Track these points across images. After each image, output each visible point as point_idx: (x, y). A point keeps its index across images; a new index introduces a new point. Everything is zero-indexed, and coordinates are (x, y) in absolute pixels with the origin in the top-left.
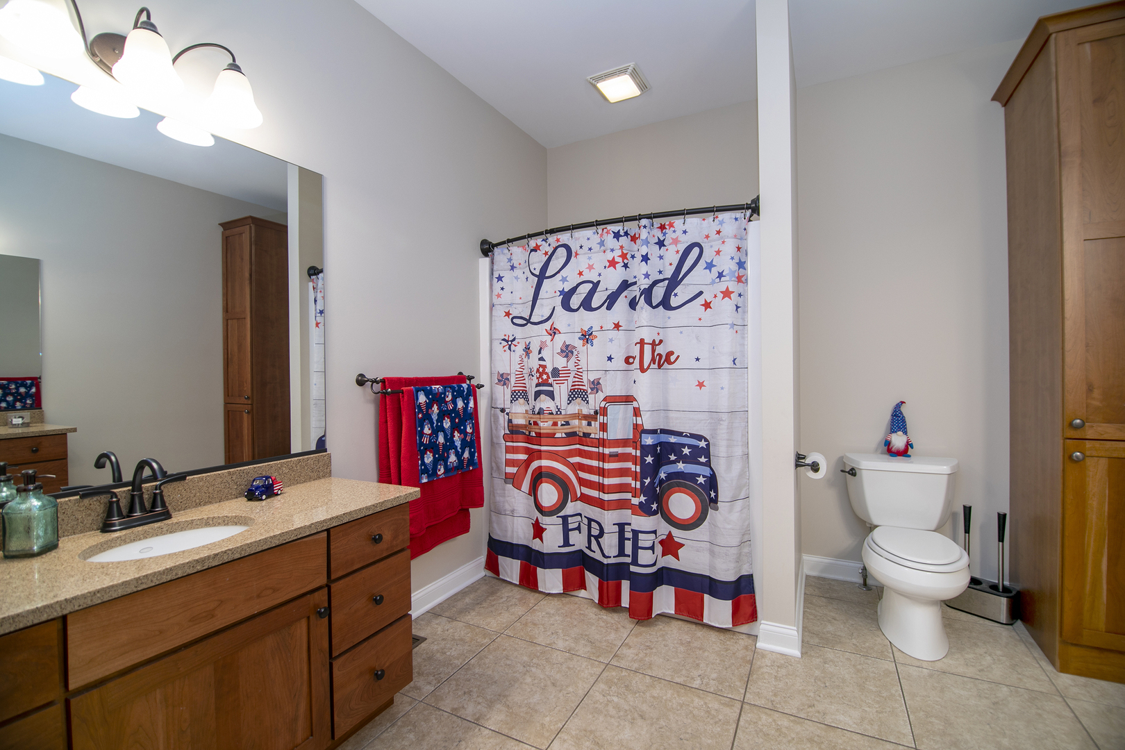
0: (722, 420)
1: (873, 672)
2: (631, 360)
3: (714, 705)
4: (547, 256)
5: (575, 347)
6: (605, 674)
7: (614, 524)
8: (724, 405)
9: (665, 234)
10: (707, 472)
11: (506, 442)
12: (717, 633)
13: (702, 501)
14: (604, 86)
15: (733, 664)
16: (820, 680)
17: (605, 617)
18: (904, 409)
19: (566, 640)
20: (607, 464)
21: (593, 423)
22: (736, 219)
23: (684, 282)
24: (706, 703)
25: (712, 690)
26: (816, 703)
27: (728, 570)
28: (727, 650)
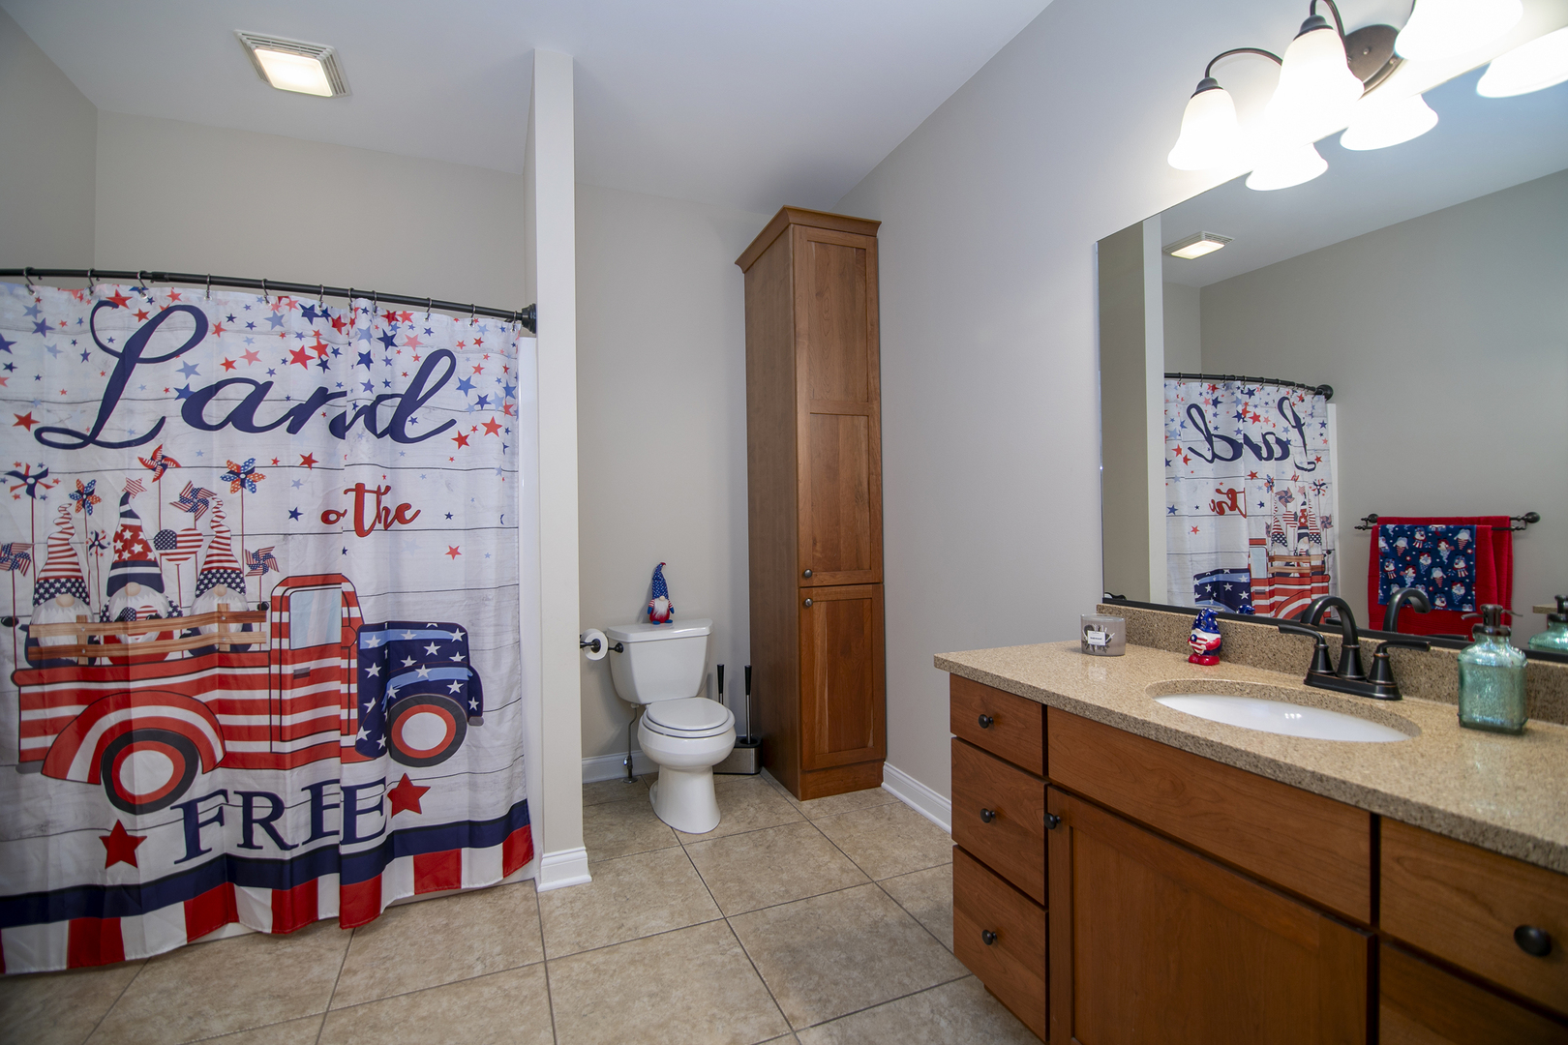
0: (488, 599)
1: (667, 864)
2: (333, 517)
3: (510, 983)
4: (144, 322)
5: (211, 494)
6: (328, 1030)
7: (303, 789)
8: (489, 577)
9: (394, 328)
10: (464, 674)
11: (20, 686)
12: (481, 897)
13: (458, 717)
14: (267, 57)
15: (517, 924)
16: (619, 896)
17: (289, 950)
18: (664, 571)
19: (227, 1016)
20: (289, 692)
21: (255, 626)
22: (503, 329)
23: (429, 402)
24: (499, 988)
25: (501, 968)
26: (624, 921)
27: (498, 803)
28: (502, 912)
